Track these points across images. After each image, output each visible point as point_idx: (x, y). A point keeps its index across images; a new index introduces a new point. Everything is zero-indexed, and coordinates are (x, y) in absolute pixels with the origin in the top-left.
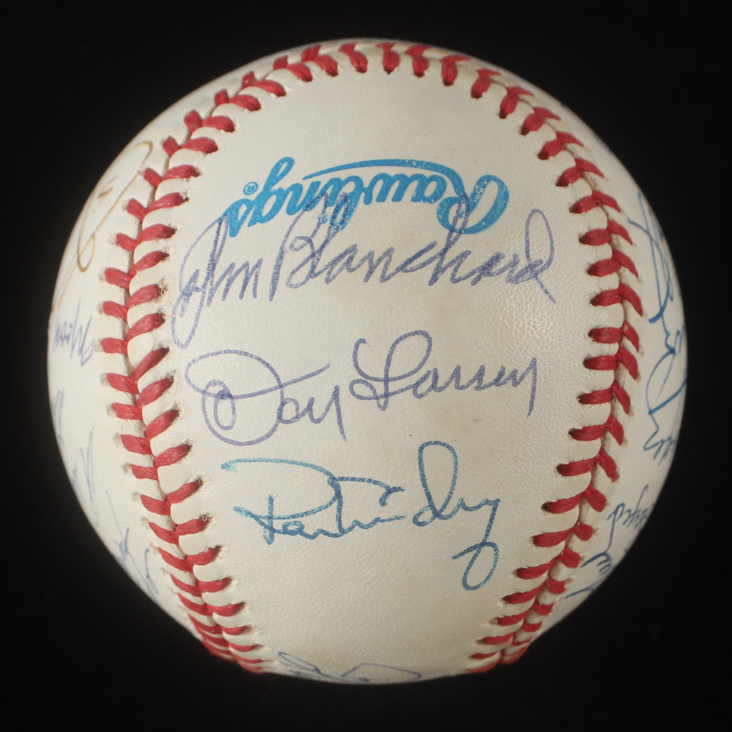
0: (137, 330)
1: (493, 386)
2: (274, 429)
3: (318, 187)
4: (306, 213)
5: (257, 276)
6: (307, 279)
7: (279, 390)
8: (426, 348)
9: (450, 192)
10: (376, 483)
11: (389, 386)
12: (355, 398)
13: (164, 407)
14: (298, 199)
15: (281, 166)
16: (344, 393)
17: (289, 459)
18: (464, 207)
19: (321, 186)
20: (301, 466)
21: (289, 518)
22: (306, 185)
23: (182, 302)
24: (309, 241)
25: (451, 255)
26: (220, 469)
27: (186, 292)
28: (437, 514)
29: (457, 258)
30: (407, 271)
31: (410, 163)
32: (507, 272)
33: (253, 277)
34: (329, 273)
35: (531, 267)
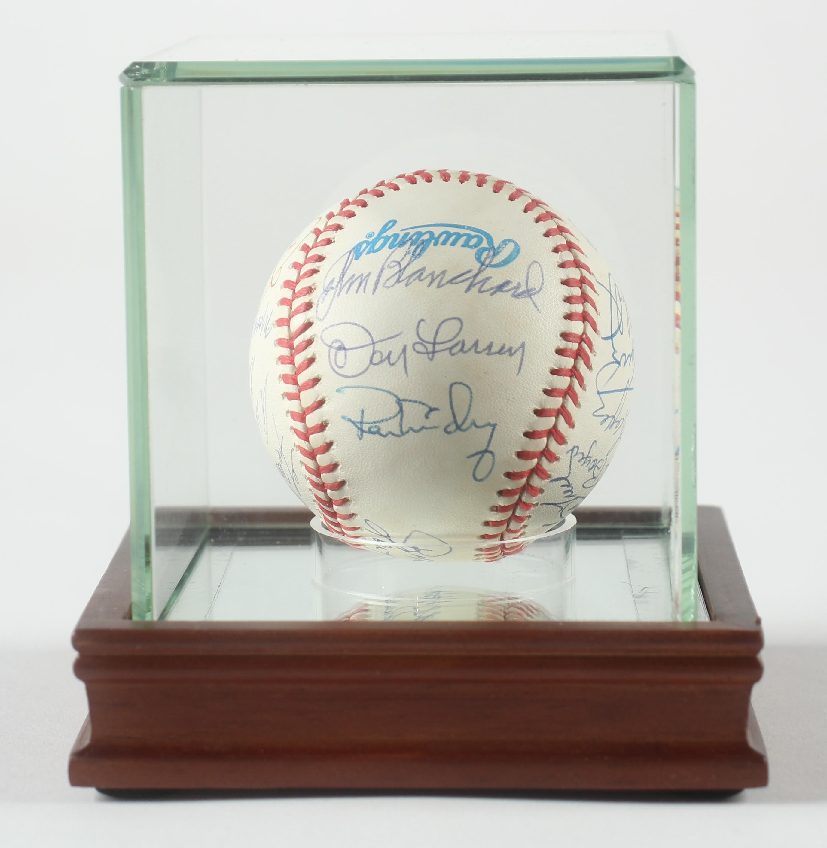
0: (297, 312)
1: (497, 354)
2: (367, 369)
3: (408, 235)
4: (399, 248)
5: (367, 281)
6: (395, 283)
7: (372, 346)
8: (459, 328)
9: (485, 244)
10: (423, 404)
11: (435, 347)
12: (415, 353)
13: (307, 355)
14: (396, 241)
15: (389, 224)
16: (409, 349)
17: (374, 386)
18: (492, 253)
19: (410, 235)
20: (381, 391)
21: (372, 423)
22: (401, 235)
23: (323, 295)
24: (399, 263)
25: (480, 278)
26: (335, 392)
27: (326, 289)
28: (458, 428)
29: (484, 280)
30: (453, 284)
31: (464, 227)
32: (513, 291)
33: (365, 281)
34: (408, 281)
35: (528, 291)
